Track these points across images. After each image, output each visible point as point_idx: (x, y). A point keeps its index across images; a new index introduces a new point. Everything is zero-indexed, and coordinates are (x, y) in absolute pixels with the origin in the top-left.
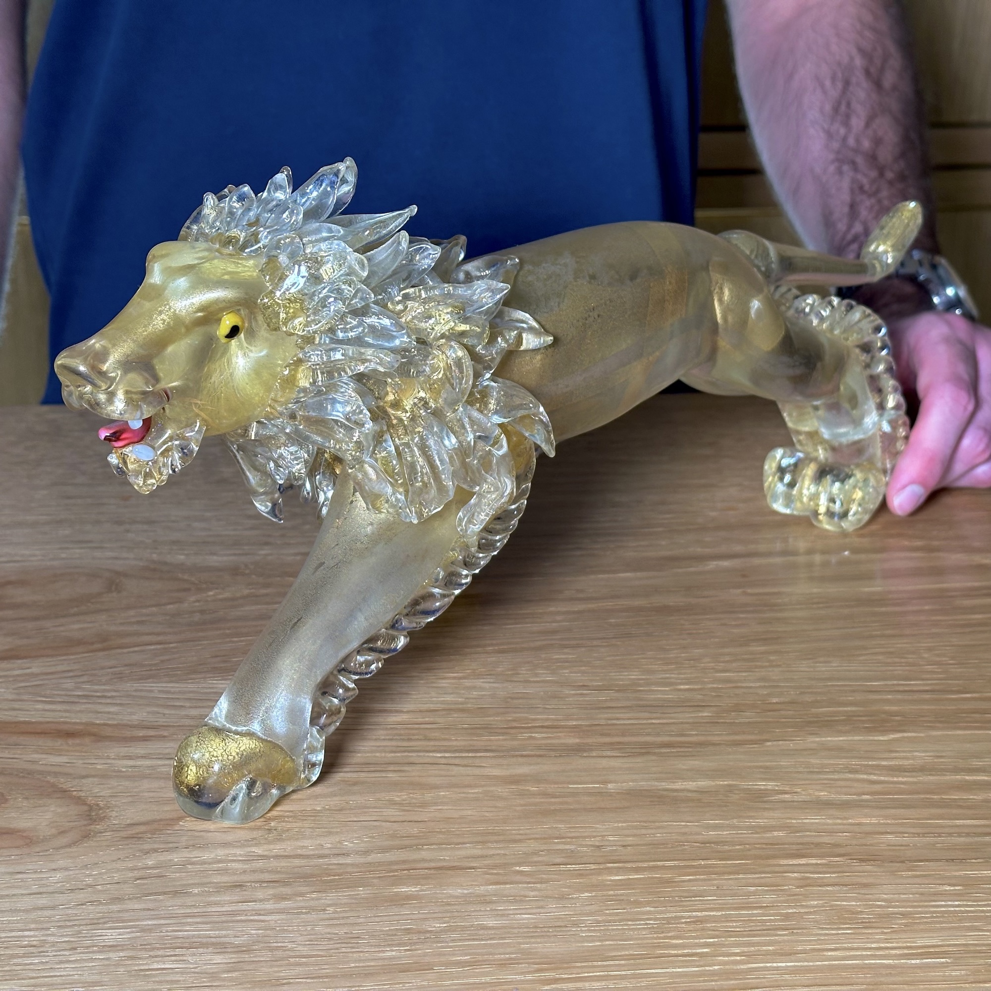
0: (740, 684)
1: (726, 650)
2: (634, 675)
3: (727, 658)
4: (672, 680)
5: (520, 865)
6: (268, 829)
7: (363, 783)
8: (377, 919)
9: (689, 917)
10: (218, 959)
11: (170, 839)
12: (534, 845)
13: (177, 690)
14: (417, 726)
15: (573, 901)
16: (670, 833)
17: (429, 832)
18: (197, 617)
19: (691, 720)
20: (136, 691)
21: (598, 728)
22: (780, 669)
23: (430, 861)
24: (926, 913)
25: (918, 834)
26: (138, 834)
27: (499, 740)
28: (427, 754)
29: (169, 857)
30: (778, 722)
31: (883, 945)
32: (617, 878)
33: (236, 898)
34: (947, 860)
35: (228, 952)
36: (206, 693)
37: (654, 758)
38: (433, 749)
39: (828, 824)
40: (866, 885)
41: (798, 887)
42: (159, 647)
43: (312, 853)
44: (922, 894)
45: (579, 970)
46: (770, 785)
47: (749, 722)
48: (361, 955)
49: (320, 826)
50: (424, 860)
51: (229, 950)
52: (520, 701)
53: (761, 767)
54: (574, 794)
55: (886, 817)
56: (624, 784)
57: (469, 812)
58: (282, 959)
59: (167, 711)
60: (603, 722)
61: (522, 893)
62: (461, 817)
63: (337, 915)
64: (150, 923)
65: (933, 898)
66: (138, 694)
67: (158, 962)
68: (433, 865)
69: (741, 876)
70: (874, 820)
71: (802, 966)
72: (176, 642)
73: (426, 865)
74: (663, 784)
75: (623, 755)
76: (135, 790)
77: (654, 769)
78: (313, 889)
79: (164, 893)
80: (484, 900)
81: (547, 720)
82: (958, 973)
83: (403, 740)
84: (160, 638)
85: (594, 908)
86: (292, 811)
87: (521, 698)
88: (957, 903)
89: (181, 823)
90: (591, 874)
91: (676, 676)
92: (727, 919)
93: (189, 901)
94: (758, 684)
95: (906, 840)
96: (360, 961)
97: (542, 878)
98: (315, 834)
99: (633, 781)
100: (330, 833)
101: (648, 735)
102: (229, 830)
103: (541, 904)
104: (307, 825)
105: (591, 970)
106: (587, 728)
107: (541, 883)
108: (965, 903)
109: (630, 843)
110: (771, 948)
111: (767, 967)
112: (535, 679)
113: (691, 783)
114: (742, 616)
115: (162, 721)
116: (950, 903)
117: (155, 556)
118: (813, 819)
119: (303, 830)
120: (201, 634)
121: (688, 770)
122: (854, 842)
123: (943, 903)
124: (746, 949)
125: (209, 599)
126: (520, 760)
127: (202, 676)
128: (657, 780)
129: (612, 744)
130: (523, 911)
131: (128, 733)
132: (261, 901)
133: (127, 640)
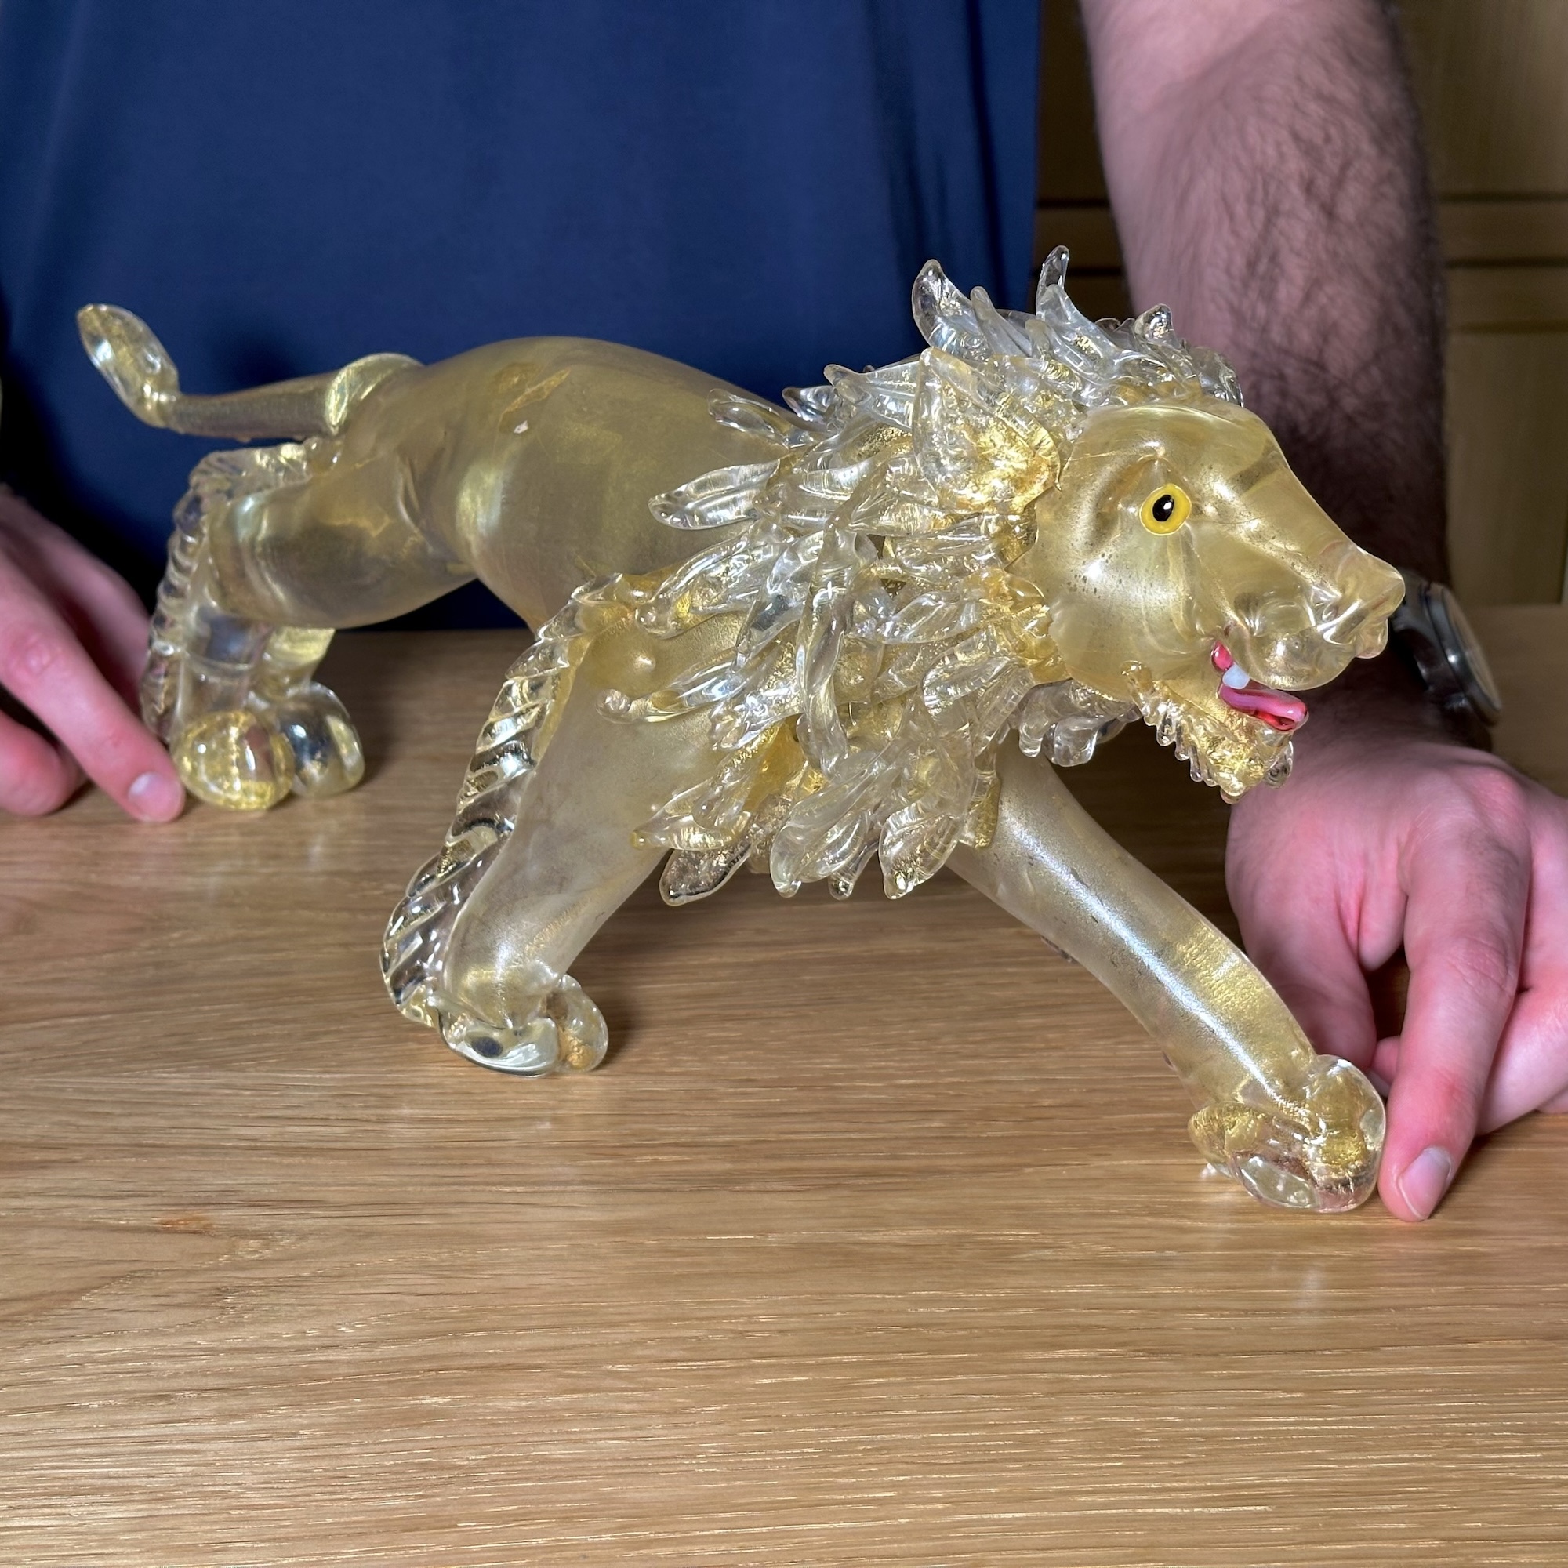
0: (995, 1078)
1: (980, 1024)
2: (831, 1063)
3: (979, 1037)
4: (891, 1071)
5: (614, 1362)
6: (222, 1308)
7: (380, 1234)
8: (377, 1448)
9: (872, 1442)
10: (119, 1512)
11: (65, 1323)
12: (638, 1331)
13: (104, 1088)
14: (478, 1144)
15: (692, 1419)
16: (856, 1311)
17: (477, 1311)
18: (150, 973)
19: (912, 1134)
20: (37, 1089)
21: (764, 1146)
22: (1062, 1053)
23: (474, 1356)
24: (1242, 1434)
25: (1246, 1312)
26: (14, 1314)
27: (604, 1165)
28: (488, 1188)
29: (59, 1352)
30: (1048, 1136)
31: (1169, 1485)
32: (765, 1381)
33: (158, 1416)
34: (1285, 1352)
35: (133, 1501)
36: (150, 1093)
37: (846, 1193)
38: (500, 1179)
39: (1105, 1296)
40: (1154, 1392)
41: (1047, 1394)
42: (82, 1019)
43: (286, 1344)
44: (1240, 1405)
45: (685, 1527)
46: (1024, 1236)
47: (1002, 1137)
48: (346, 1504)
49: (303, 1302)
50: (463, 1355)
51: (137, 1498)
52: (647, 1104)
53: (1012, 1207)
54: (713, 1250)
55: (1198, 1285)
56: (795, 1235)
57: (544, 1280)
58: (220, 1511)
59: (83, 1122)
60: (772, 1137)
61: (613, 1406)
62: (530, 1288)
63: (314, 1443)
64: (16, 1454)
65: (1255, 1411)
66: (40, 1094)
67: (21, 1517)
68: (476, 1362)
69: (960, 1378)
70: (1179, 1290)
71: (1037, 1518)
72: (110, 1013)
73: (466, 1362)
74: (856, 1234)
75: (799, 1188)
76: (18, 1246)
77: (844, 1211)
78: (282, 1401)
79: (45, 1408)
80: (549, 1417)
81: (686, 1133)
82: (1281, 1529)
83: (454, 1166)
84: (86, 1006)
85: (723, 1428)
86: (260, 1279)
87: (648, 1100)
88: (1292, 1419)
89: (83, 1298)
90: (724, 1376)
91: (896, 1065)
92: (930, 1444)
93: (82, 1421)
94: (1023, 1077)
95: (1225, 1321)
96: (342, 1514)
97: (647, 1383)
98: (295, 1314)
99: (808, 1229)
100: (319, 1312)
101: (842, 1157)
102: (160, 1308)
103: (643, 1422)
104: (285, 1301)
105: (706, 1526)
106: (746, 1147)
107: (644, 1390)
108: (1305, 1418)
109: (792, 1326)
110: (992, 1490)
111: (983, 1520)
112: (674, 1070)
113: (899, 1233)
114: (1010, 970)
115: (73, 1137)
116: (1281, 1419)
117: (93, 878)
118: (1086, 1288)
119: (276, 1308)
120: (152, 1000)
121: (897, 1212)
122: (1143, 1324)
123: (1271, 1419)
124: (953, 1492)
125: (172, 944)
126: (635, 1197)
127: (147, 1065)
128: (845, 1227)
129: (781, 1171)
130: (611, 1435)
131: (16, 1156)
132: (197, 1419)
133: (33, 1010)
